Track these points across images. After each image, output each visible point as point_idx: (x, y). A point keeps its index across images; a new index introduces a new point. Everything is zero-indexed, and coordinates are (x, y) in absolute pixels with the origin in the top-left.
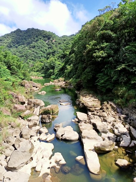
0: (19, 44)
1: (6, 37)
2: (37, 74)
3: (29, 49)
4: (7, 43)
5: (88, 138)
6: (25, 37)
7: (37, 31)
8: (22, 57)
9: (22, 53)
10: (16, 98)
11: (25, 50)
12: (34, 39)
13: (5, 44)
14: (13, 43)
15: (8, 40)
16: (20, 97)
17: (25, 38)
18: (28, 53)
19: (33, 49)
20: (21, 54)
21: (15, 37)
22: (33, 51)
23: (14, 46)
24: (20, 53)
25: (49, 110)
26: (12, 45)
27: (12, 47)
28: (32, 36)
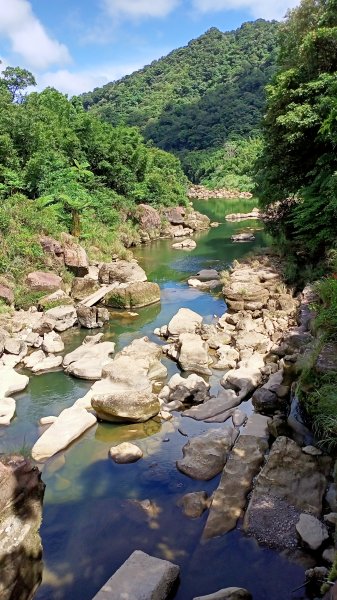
0: (210, 81)
1: (173, 61)
2: (240, 182)
3: (238, 97)
4: (175, 79)
5: (112, 379)
6: (232, 54)
7: (272, 28)
8: (213, 124)
9: (216, 111)
10: (58, 254)
11: (225, 101)
12: (261, 57)
13: (169, 85)
14: (194, 78)
15: (178, 71)
16: (70, 253)
17: (230, 59)
18: (235, 108)
19: (250, 96)
20: (212, 115)
21: (199, 59)
22: (252, 104)
23: (194, 88)
24: (211, 111)
25: (120, 297)
26: (190, 87)
27: (188, 91)
28: (255, 49)
